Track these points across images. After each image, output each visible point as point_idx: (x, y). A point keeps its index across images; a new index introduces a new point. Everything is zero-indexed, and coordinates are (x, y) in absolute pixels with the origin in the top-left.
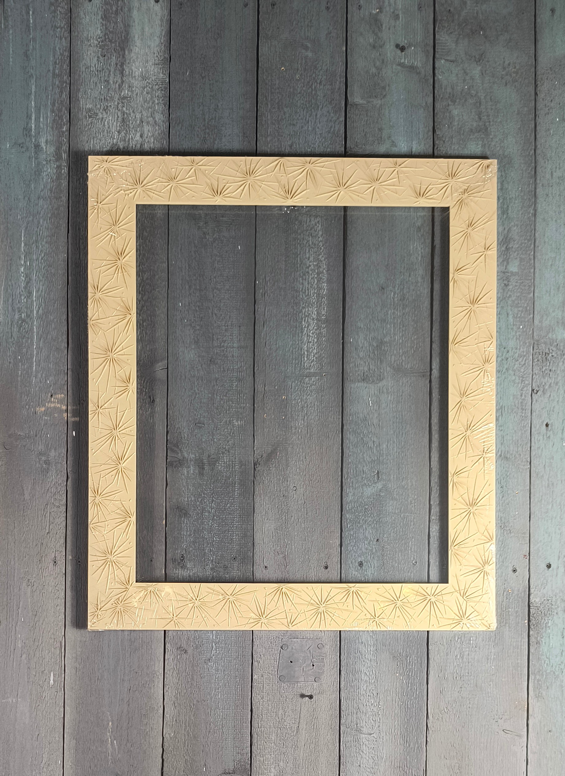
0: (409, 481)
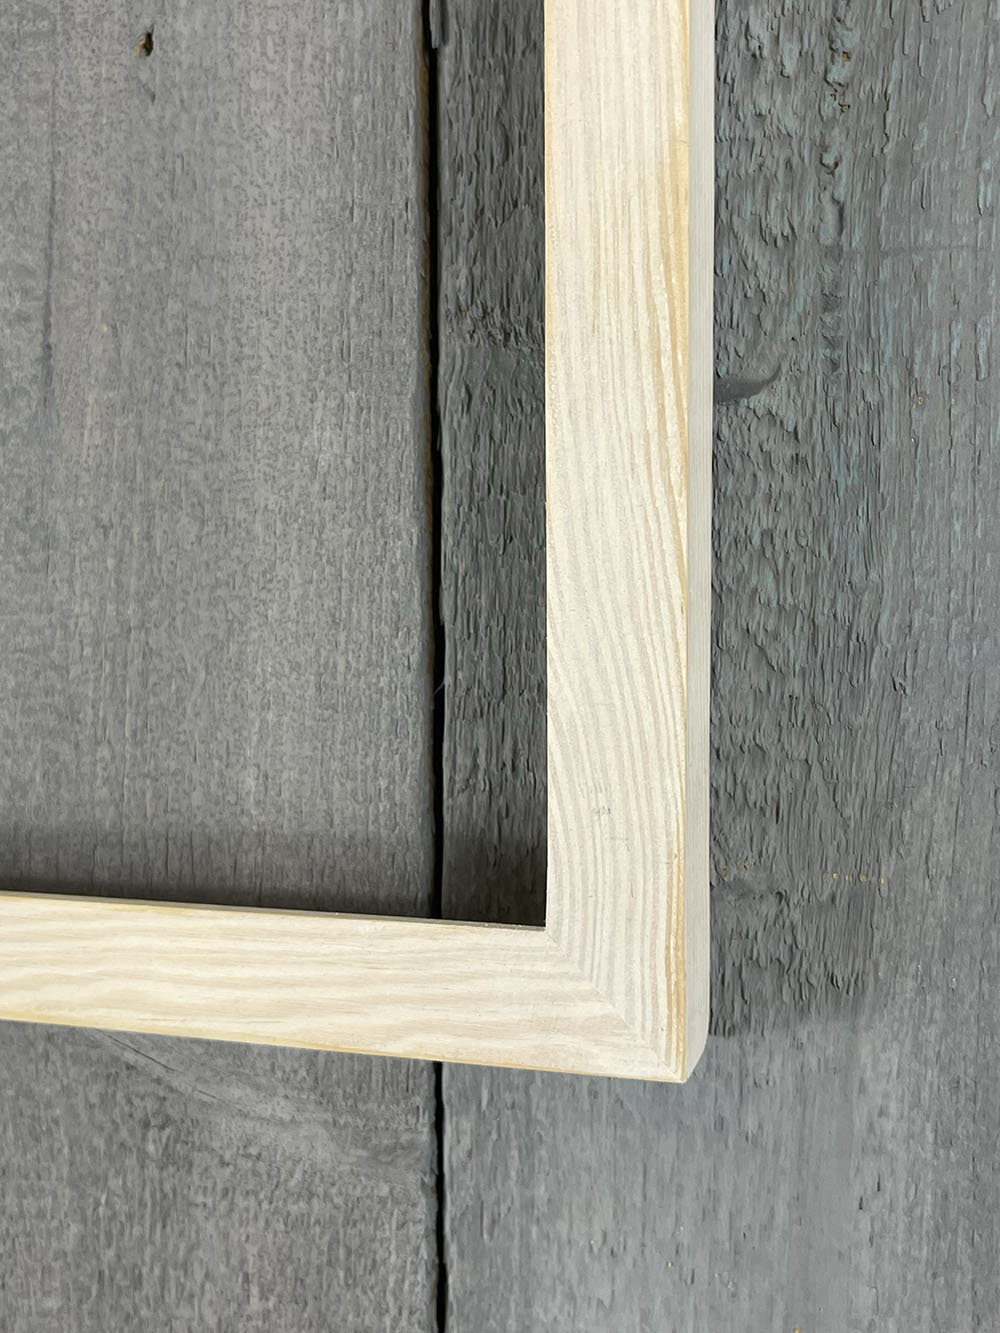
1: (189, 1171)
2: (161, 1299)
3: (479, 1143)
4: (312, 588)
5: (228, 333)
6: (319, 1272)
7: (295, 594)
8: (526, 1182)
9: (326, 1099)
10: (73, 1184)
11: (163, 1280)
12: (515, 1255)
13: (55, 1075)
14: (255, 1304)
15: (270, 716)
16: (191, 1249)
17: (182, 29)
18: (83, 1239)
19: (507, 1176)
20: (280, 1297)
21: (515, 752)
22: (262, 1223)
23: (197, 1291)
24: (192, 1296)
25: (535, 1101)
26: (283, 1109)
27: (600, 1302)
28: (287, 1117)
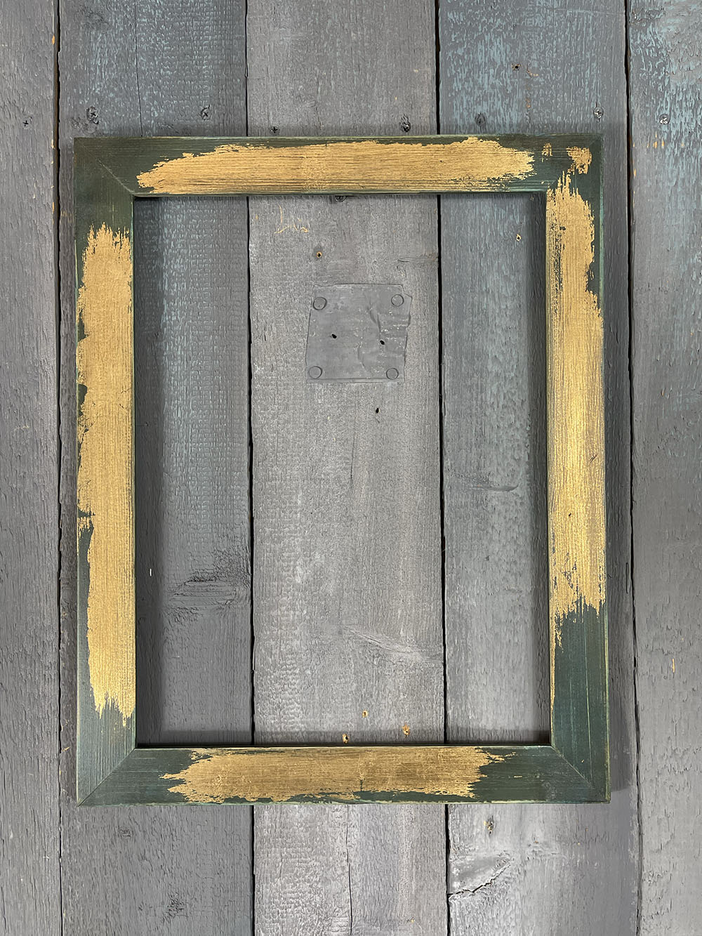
1: (385, 667)
2: (377, 699)
3: (455, 652)
4: (416, 530)
5: (396, 474)
6: (418, 687)
7: (411, 531)
8: (466, 660)
9: (419, 646)
10: (355, 674)
11: (378, 694)
12: (463, 677)
14: (402, 697)
15: (406, 559)
16: (385, 686)
17: (386, 408)
18: (357, 687)
19: (462, 659)
20: (408, 694)
21: (462, 565)
22: (403, 677)
25: (468, 640)
26: (408, 649)
27: (484, 684)
28: (409, 651)
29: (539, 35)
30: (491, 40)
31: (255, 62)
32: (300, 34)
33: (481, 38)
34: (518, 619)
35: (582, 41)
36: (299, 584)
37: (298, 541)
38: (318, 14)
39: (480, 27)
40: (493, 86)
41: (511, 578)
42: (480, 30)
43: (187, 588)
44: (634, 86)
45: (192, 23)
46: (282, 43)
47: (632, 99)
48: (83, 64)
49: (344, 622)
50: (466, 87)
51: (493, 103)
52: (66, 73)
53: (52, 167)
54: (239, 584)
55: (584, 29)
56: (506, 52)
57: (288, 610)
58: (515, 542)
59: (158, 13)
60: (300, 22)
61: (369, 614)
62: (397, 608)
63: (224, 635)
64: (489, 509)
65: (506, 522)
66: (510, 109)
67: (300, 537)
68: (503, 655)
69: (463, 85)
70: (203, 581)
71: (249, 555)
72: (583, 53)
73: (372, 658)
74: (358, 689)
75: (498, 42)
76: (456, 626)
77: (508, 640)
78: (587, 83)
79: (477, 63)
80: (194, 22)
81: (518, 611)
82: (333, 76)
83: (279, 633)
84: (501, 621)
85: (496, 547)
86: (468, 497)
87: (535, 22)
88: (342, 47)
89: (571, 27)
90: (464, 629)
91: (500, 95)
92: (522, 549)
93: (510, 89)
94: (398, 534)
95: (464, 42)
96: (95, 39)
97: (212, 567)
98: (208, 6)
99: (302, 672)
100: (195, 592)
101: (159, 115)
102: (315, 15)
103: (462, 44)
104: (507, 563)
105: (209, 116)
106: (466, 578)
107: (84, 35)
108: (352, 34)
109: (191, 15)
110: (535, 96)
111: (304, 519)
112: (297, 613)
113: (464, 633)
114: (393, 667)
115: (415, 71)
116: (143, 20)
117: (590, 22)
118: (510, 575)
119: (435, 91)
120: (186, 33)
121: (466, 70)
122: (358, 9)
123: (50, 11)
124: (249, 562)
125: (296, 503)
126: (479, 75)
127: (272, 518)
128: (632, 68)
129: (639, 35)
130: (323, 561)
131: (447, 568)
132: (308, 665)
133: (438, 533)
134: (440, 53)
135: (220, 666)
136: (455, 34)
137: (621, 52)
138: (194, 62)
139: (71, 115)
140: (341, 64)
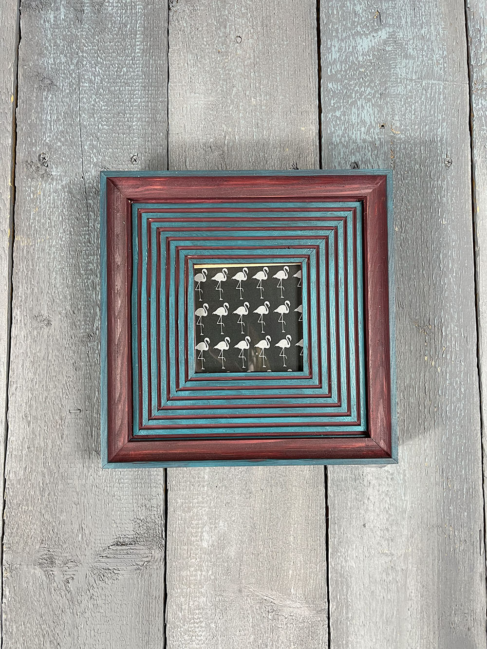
0: (432, 27)
1: (278, 621)
3: (337, 607)
4: (304, 501)
6: (306, 638)
7: (301, 502)
8: (347, 614)
9: (307, 602)
10: (253, 627)
11: (272, 645)
12: (345, 629)
13: (249, 603)
15: (296, 526)
16: (278, 637)
19: (343, 613)
20: (298, 644)
21: (343, 531)
22: (294, 630)
23: (280, 646)
24: (278, 647)
25: (348, 597)
26: (298, 605)
27: (362, 635)
28: (299, 607)
29: (401, 101)
30: (362, 105)
31: (174, 121)
32: (211, 99)
33: (354, 103)
34: (391, 579)
35: (435, 106)
36: (205, 548)
37: (205, 511)
38: (225, 83)
39: (354, 95)
40: (364, 141)
41: (385, 543)
42: (354, 97)
43: (111, 551)
44: (477, 141)
45: (125, 88)
46: (196, 105)
47: (475, 151)
48: (36, 119)
49: (243, 581)
50: (343, 141)
51: (365, 154)
52: (22, 125)
53: (9, 200)
54: (154, 548)
55: (437, 96)
56: (374, 114)
57: (196, 570)
58: (387, 512)
59: (98, 79)
60: (211, 90)
61: (265, 574)
62: (288, 569)
63: (141, 592)
64: (365, 483)
65: (380, 495)
66: (378, 159)
67: (206, 507)
68: (378, 610)
69: (340, 140)
70: (124, 545)
71: (163, 522)
72: (436, 115)
73: (267, 613)
74: (255, 641)
75: (368, 107)
76: (339, 584)
77: (382, 597)
78: (439, 139)
79: (351, 123)
80: (127, 88)
81: (390, 572)
82: (237, 132)
83: (188, 591)
84: (376, 580)
85: (371, 516)
86: (348, 473)
87: (398, 91)
88: (245, 110)
89: (426, 95)
90: (345, 587)
91: (370, 148)
92: (393, 518)
93: (378, 143)
94: (289, 505)
95: (341, 106)
96: (46, 98)
97: (133, 533)
98: (137, 75)
99: (208, 625)
100: (117, 554)
101: (98, 159)
102: (223, 84)
103: (339, 108)
104: (381, 530)
105: (137, 162)
106: (346, 543)
107: (37, 95)
108: (253, 99)
109: (124, 82)
110: (398, 149)
111: (210, 491)
112: (203, 573)
113: (345, 590)
114: (285, 621)
115: (302, 128)
116: (85, 84)
117: (441, 90)
118: (383, 541)
119: (318, 144)
120: (120, 96)
121: (343, 128)
122: (257, 80)
123: (10, 75)
124: (163, 529)
125: (204, 478)
126: (353, 132)
127: (183, 491)
128: (475, 126)
129: (480, 100)
130: (226, 529)
131: (331, 534)
132: (213, 619)
133: (323, 503)
134: (322, 114)
135: (138, 620)
136: (333, 100)
137: (466, 114)
138: (126, 119)
139: (26, 159)
140: (243, 122)
